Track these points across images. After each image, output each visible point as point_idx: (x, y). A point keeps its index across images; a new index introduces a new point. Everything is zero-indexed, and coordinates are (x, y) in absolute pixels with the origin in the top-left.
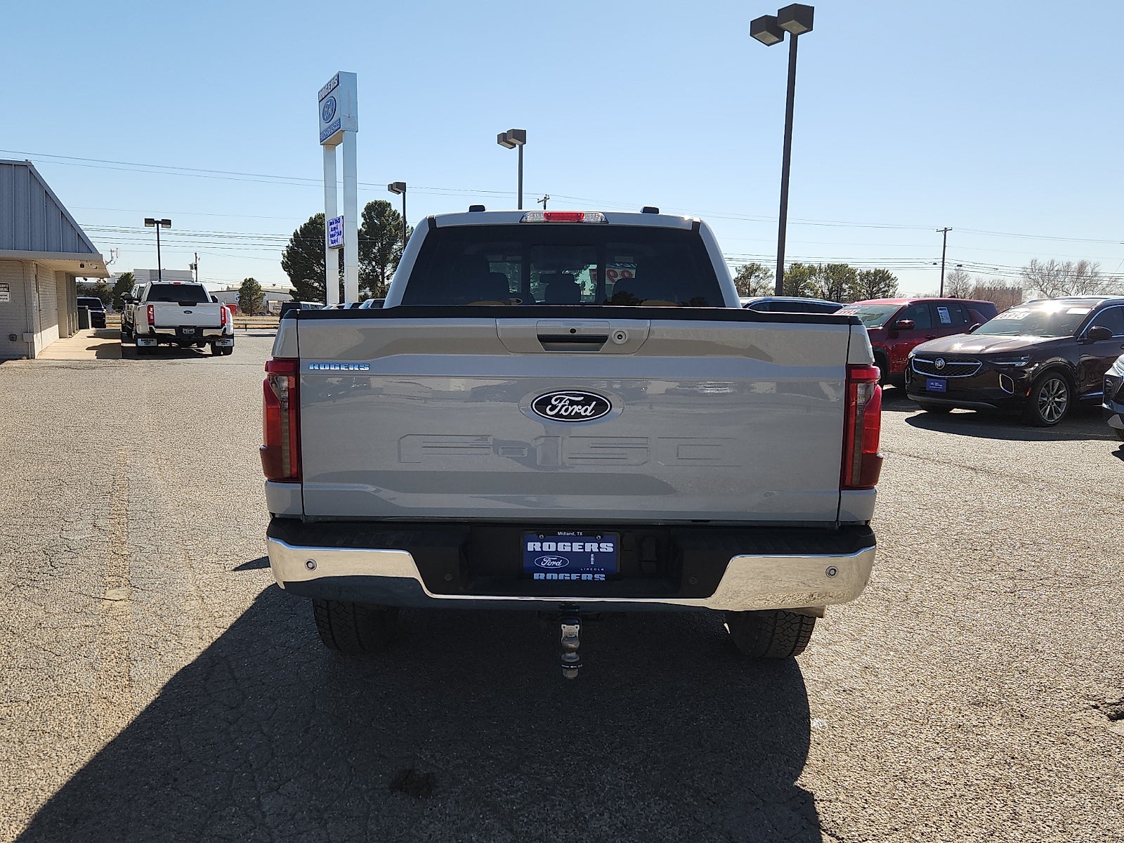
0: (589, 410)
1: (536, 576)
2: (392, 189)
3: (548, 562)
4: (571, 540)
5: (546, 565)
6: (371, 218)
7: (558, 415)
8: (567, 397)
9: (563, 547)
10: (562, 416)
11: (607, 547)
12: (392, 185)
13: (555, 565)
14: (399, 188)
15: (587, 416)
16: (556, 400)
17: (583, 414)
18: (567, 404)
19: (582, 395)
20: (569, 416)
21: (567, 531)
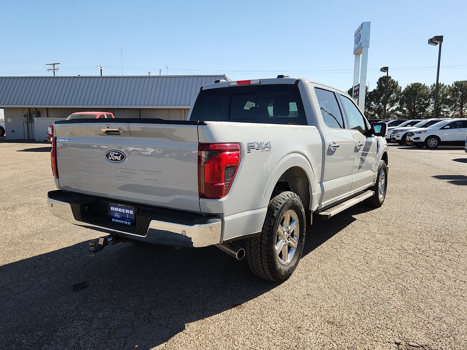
0: (120, 158)
1: (113, 220)
2: (382, 70)
3: (116, 215)
4: (122, 208)
5: (116, 216)
6: (381, 84)
7: (111, 159)
8: (114, 153)
9: (120, 210)
10: (113, 160)
11: (132, 212)
12: (382, 68)
13: (118, 217)
14: (385, 69)
15: (119, 160)
16: (111, 154)
17: (118, 159)
18: (114, 155)
19: (117, 152)
20: (114, 160)
21: (121, 204)
